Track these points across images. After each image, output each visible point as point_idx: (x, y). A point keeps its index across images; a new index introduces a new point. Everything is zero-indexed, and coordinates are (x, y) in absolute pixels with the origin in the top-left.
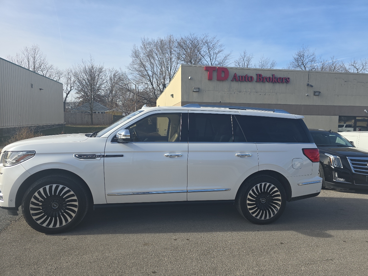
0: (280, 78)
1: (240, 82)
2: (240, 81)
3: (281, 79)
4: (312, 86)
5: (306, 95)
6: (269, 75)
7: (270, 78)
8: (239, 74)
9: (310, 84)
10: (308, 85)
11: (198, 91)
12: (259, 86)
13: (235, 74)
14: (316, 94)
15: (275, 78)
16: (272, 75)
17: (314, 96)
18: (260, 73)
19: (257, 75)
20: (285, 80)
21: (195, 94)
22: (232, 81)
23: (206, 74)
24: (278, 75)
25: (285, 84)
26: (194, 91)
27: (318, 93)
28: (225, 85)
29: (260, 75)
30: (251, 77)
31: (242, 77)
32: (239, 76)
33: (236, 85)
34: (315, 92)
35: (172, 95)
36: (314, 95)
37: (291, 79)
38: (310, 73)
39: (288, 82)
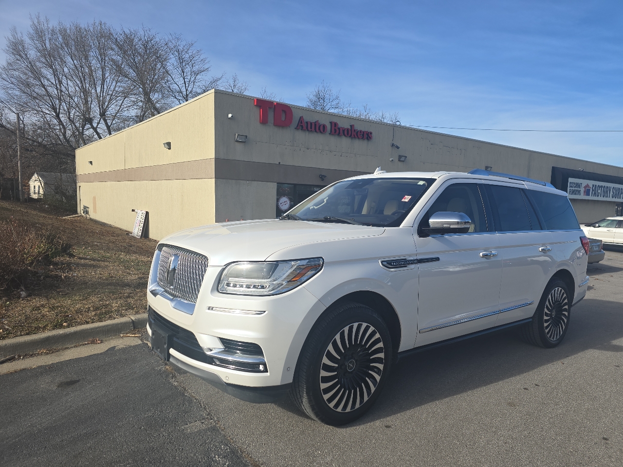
0: (361, 131)
1: (307, 133)
2: (308, 130)
3: (362, 133)
4: (398, 148)
5: (391, 159)
6: (347, 126)
7: (348, 129)
8: (308, 118)
9: (396, 143)
10: (393, 145)
11: (244, 140)
12: (333, 141)
13: (301, 118)
14: (401, 159)
15: (355, 130)
16: (351, 126)
17: (399, 162)
18: (335, 120)
19: (331, 123)
20: (366, 136)
21: (239, 146)
22: (297, 128)
23: (256, 113)
24: (359, 127)
25: (366, 141)
26: (237, 141)
27: (404, 158)
28: (287, 135)
29: (336, 124)
30: (324, 126)
31: (311, 123)
32: (307, 123)
33: (302, 136)
34: (400, 157)
35: (169, 145)
36: (399, 160)
37: (373, 135)
38: (395, 128)
39: (370, 138)
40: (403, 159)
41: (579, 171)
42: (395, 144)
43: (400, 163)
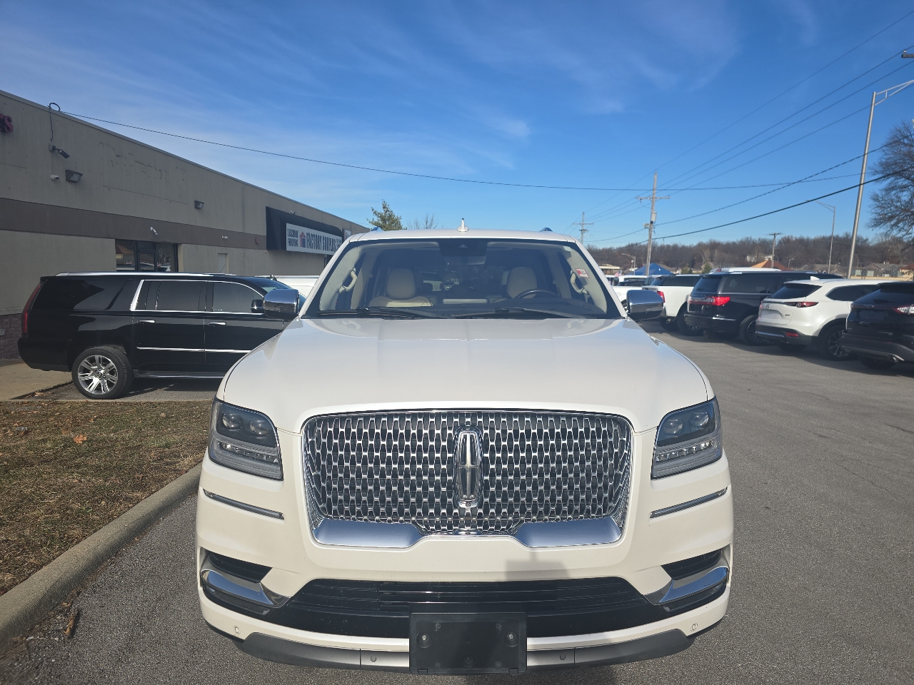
4: (66, 156)
5: (53, 176)
9: (61, 146)
10: (54, 149)
14: (72, 179)
17: (67, 183)
27: (77, 176)
34: (69, 173)
36: (68, 180)
37: (14, 123)
38: (52, 117)
39: (9, 129)
40: (75, 178)
41: (290, 214)
42: (57, 147)
43: (69, 186)
